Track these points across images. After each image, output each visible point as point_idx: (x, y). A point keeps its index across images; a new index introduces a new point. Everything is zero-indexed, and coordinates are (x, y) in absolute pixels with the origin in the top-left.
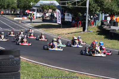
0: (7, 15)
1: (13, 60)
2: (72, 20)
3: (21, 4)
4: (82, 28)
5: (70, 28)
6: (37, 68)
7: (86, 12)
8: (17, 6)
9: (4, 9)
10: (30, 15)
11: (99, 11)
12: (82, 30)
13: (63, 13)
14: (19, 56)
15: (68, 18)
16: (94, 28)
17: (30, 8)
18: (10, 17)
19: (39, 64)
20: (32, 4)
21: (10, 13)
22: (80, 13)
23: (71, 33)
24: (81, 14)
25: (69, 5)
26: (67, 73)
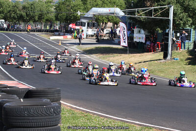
0: (39, 32)
1: (49, 106)
2: (146, 41)
3: (61, 13)
4: (162, 53)
5: (143, 54)
6: (88, 119)
7: (168, 28)
8: (55, 16)
9: (34, 22)
10: (76, 32)
11: (191, 26)
12: (162, 57)
13: (130, 29)
14: (58, 100)
15: (140, 36)
16: (182, 54)
17: (76, 20)
18: (43, 36)
19: (92, 113)
20: (79, 13)
21: (43, 28)
22: (159, 29)
23: (145, 62)
24: (161, 30)
25: (141, 15)
26: (138, 128)
